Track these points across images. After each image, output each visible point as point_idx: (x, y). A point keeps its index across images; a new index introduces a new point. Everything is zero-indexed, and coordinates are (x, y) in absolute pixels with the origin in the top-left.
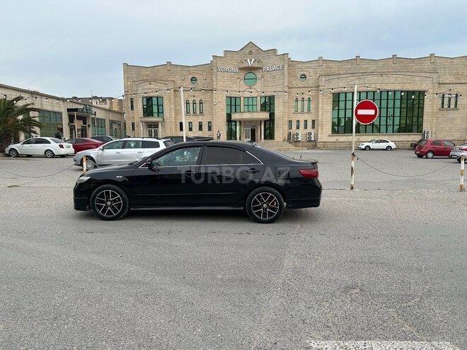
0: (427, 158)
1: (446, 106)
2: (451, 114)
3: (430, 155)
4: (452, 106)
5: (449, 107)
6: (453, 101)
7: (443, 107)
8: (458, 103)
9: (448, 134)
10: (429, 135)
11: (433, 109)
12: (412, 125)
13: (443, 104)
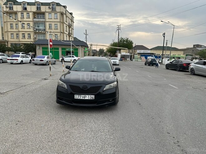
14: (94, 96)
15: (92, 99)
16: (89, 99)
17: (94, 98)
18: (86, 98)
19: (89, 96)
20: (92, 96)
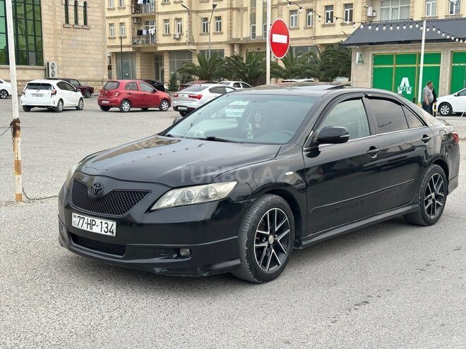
0: (122, 111)
1: (72, 21)
2: (81, 36)
3: (126, 106)
4: (81, 22)
5: (76, 22)
6: (81, 12)
7: (67, 22)
8: (89, 18)
9: (79, 69)
10: (55, 70)
11: (55, 24)
12: (27, 52)
13: (67, 17)
14: (115, 224)
15: (109, 234)
16: (103, 233)
17: (114, 234)
18: (96, 230)
19: (104, 222)
20: (110, 223)
